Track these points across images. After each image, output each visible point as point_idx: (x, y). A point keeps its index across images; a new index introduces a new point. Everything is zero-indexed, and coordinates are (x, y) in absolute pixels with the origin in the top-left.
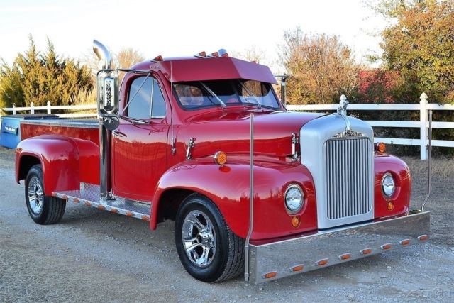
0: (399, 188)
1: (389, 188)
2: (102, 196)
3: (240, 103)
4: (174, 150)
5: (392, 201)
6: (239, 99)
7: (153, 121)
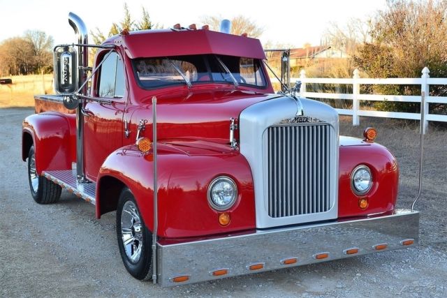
0: (377, 184)
1: (363, 182)
2: (78, 178)
3: (212, 81)
4: (127, 133)
5: (366, 199)
6: (211, 77)
7: (115, 100)
